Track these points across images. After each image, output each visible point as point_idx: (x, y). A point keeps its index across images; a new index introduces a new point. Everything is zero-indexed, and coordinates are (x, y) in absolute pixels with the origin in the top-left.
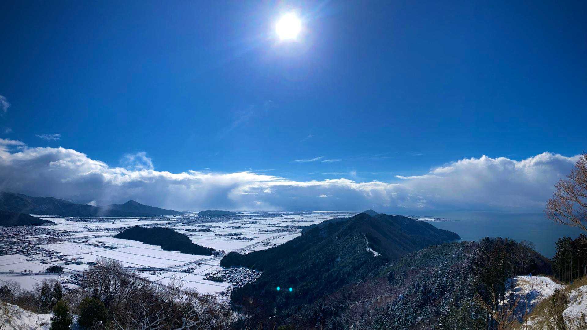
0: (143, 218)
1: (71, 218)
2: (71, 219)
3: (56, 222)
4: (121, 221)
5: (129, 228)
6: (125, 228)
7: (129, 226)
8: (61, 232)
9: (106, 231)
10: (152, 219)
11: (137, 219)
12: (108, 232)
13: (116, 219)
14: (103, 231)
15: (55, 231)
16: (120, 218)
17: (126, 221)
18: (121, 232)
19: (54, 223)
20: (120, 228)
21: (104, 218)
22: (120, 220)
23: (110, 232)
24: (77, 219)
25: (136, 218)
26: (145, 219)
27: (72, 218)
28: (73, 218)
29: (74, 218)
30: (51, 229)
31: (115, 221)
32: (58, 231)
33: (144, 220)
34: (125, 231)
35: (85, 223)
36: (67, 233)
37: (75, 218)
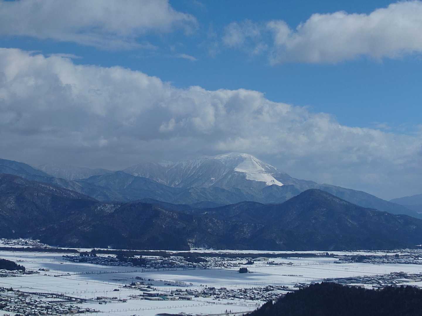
0: (355, 253)
1: (82, 250)
2: (82, 254)
3: (28, 267)
4: (271, 264)
5: (298, 289)
6: (284, 288)
7: (302, 280)
8: (44, 299)
9: (210, 299)
10: (386, 257)
11: (332, 256)
12: (216, 301)
13: (254, 256)
14: (200, 298)
15: (23, 295)
16: (271, 252)
17: (291, 264)
18: (269, 303)
19: (22, 269)
20: (267, 290)
21: (207, 251)
22: (271, 260)
23: (225, 301)
24: (106, 256)
25: (330, 253)
26: (360, 259)
27: (86, 253)
28: (89, 250)
29: (94, 252)
30: (11, 290)
31: (250, 263)
32: (36, 298)
33: (357, 261)
34: (282, 300)
35: (135, 268)
36: (68, 305)
37: (100, 252)
